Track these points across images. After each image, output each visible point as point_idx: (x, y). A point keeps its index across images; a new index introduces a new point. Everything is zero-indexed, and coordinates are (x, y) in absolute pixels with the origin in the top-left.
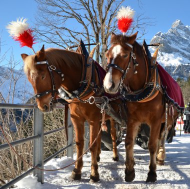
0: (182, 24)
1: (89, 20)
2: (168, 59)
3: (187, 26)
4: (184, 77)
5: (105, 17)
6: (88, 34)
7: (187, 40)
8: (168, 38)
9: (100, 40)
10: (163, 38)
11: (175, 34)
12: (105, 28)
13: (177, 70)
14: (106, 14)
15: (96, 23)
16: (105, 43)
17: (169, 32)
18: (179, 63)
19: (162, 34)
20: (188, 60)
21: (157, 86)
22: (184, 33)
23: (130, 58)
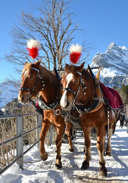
0: (116, 45)
1: (48, 47)
2: (106, 72)
3: (120, 47)
4: (118, 85)
5: (60, 45)
6: (48, 57)
7: (120, 57)
8: (105, 56)
9: (57, 61)
10: (102, 57)
11: (111, 54)
12: (60, 52)
13: (113, 80)
14: (60, 43)
15: (53, 49)
16: (60, 63)
17: (106, 52)
18: (115, 75)
19: (101, 54)
20: (121, 73)
21: (102, 100)
22: (118, 52)
23: (80, 82)
